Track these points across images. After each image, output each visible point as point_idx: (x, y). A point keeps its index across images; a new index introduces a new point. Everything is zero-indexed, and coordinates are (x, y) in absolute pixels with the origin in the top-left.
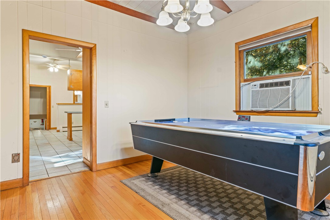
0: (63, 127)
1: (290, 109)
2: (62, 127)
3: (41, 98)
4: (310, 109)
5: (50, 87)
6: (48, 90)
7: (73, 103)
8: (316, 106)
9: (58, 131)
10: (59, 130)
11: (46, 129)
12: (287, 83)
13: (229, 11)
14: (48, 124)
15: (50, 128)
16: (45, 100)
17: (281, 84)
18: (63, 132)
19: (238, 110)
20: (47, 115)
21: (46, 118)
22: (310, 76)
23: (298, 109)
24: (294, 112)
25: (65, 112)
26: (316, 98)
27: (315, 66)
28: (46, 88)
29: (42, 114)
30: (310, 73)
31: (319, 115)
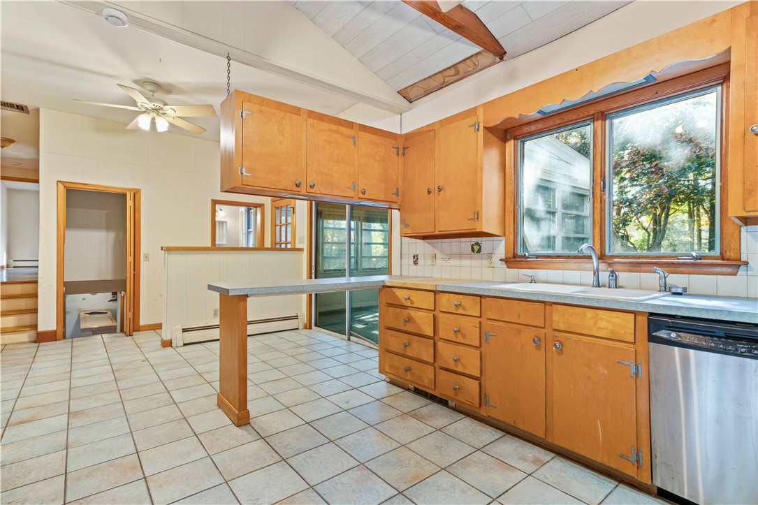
0: (185, 330)
2: (180, 327)
3: (108, 228)
5: (136, 193)
6: (130, 203)
7: (209, 245)
9: (167, 344)
10: (168, 338)
11: (122, 330)
14: (130, 315)
15: (136, 328)
16: (121, 235)
18: (185, 345)
20: (125, 281)
21: (125, 290)
25: (211, 287)
28: (126, 195)
29: (109, 277)
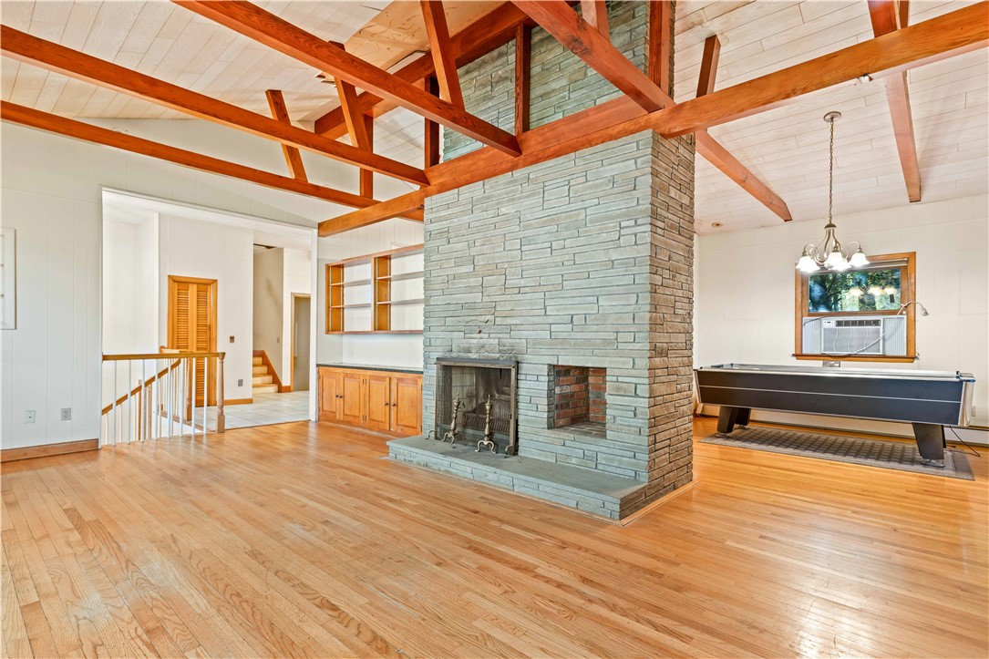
1: (881, 353)
4: (905, 354)
8: (912, 350)
12: (876, 323)
13: (788, 218)
17: (868, 323)
19: (799, 353)
22: (905, 317)
23: (888, 354)
24: (884, 357)
26: (912, 342)
27: (912, 306)
30: (904, 313)
31: (916, 361)
